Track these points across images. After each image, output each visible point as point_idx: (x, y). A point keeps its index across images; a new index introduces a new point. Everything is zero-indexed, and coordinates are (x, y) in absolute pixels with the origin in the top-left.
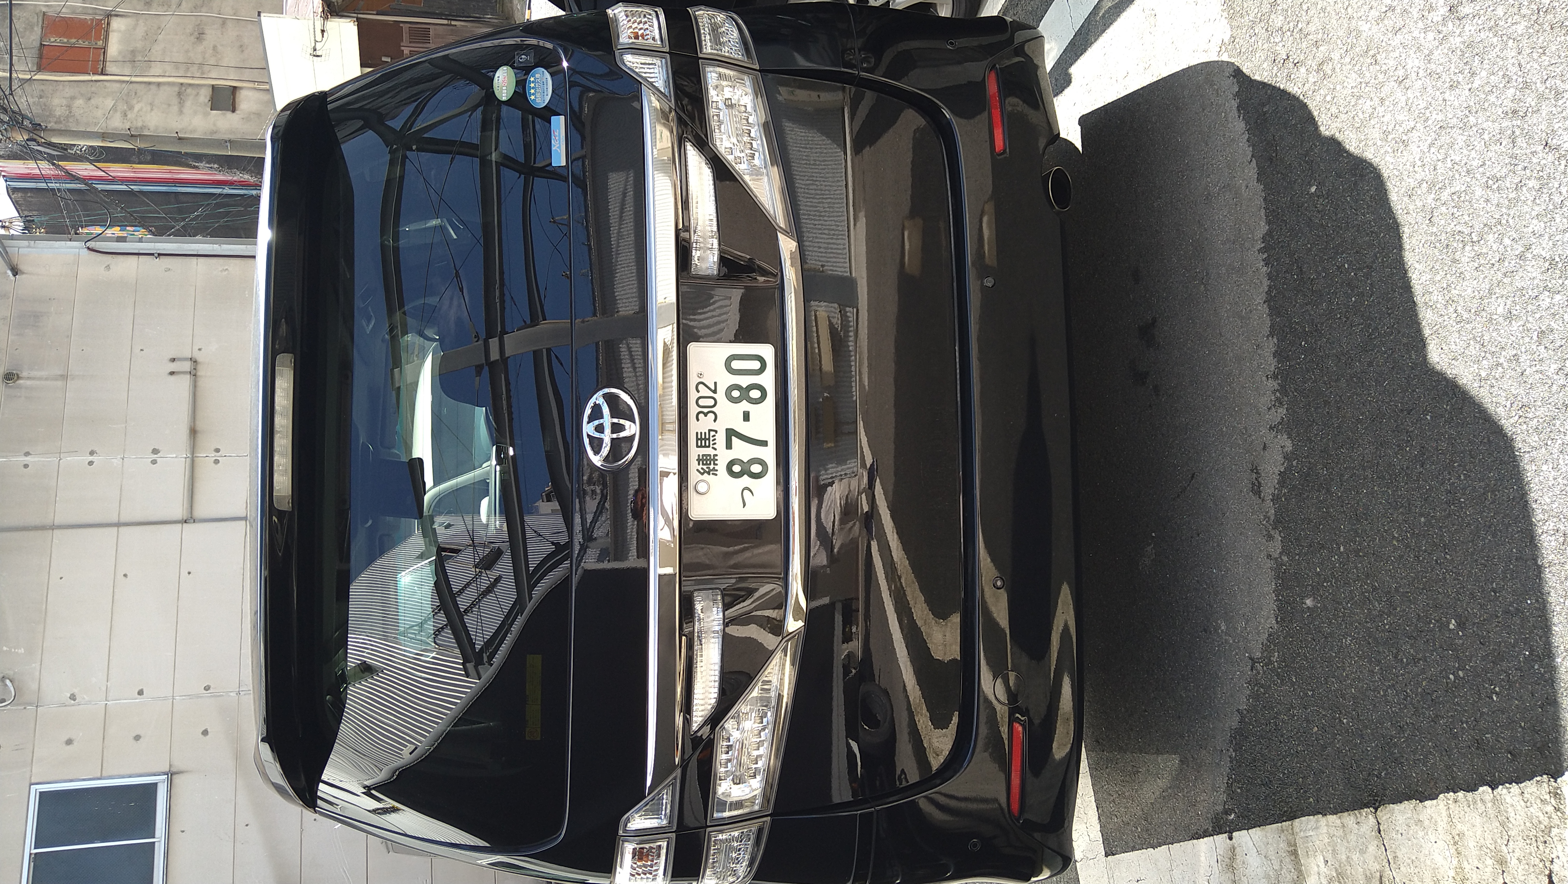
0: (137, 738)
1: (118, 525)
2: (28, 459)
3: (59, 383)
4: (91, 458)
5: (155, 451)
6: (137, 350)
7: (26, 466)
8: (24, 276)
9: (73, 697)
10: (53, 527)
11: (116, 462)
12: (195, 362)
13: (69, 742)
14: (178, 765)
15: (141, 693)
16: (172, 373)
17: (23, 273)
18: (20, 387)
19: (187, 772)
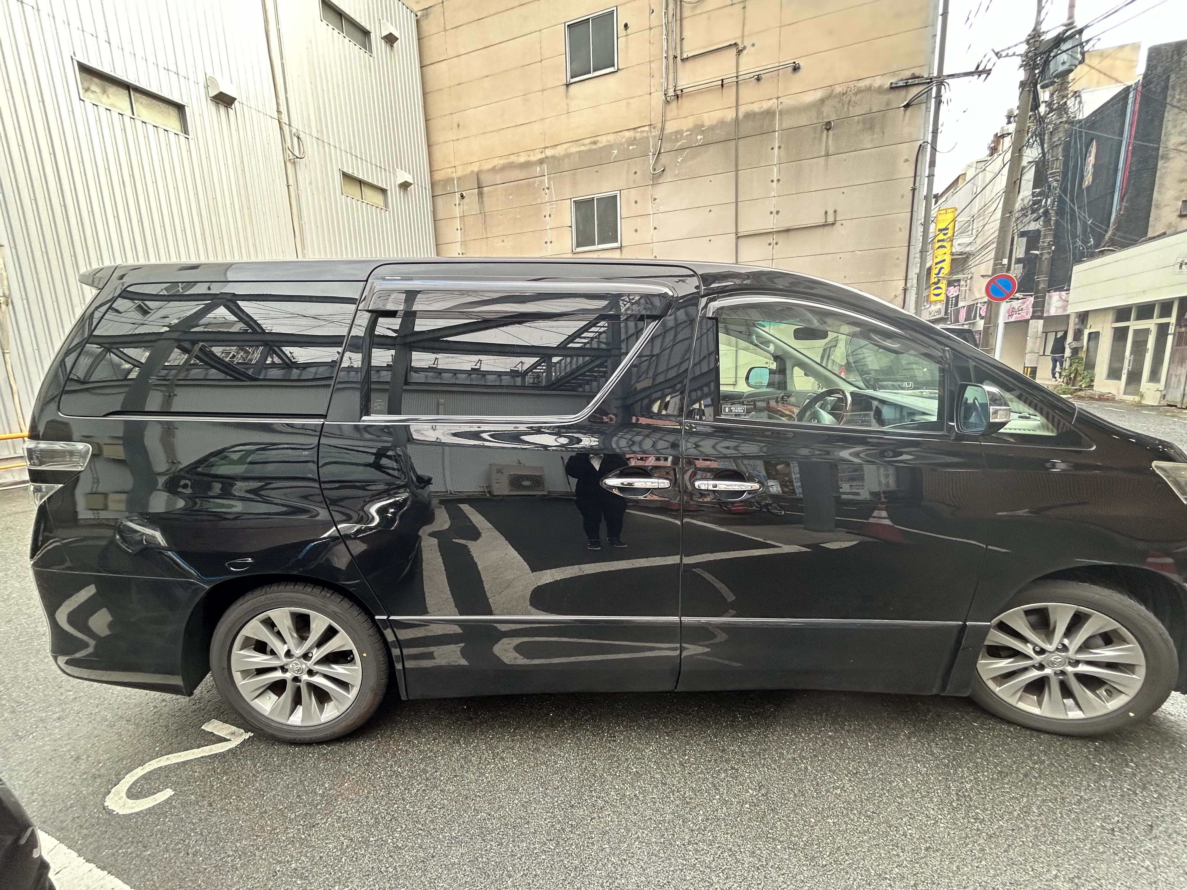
0: (636, 231)
1: (737, 202)
2: (776, 150)
3: (823, 153)
4: (775, 180)
5: (778, 212)
6: (843, 190)
7: (772, 149)
8: (903, 112)
9: (655, 199)
10: (737, 171)
11: (773, 194)
12: (833, 224)
13: (636, 202)
14: (624, 250)
15: (655, 228)
16: (826, 213)
17: (905, 111)
18: (822, 132)
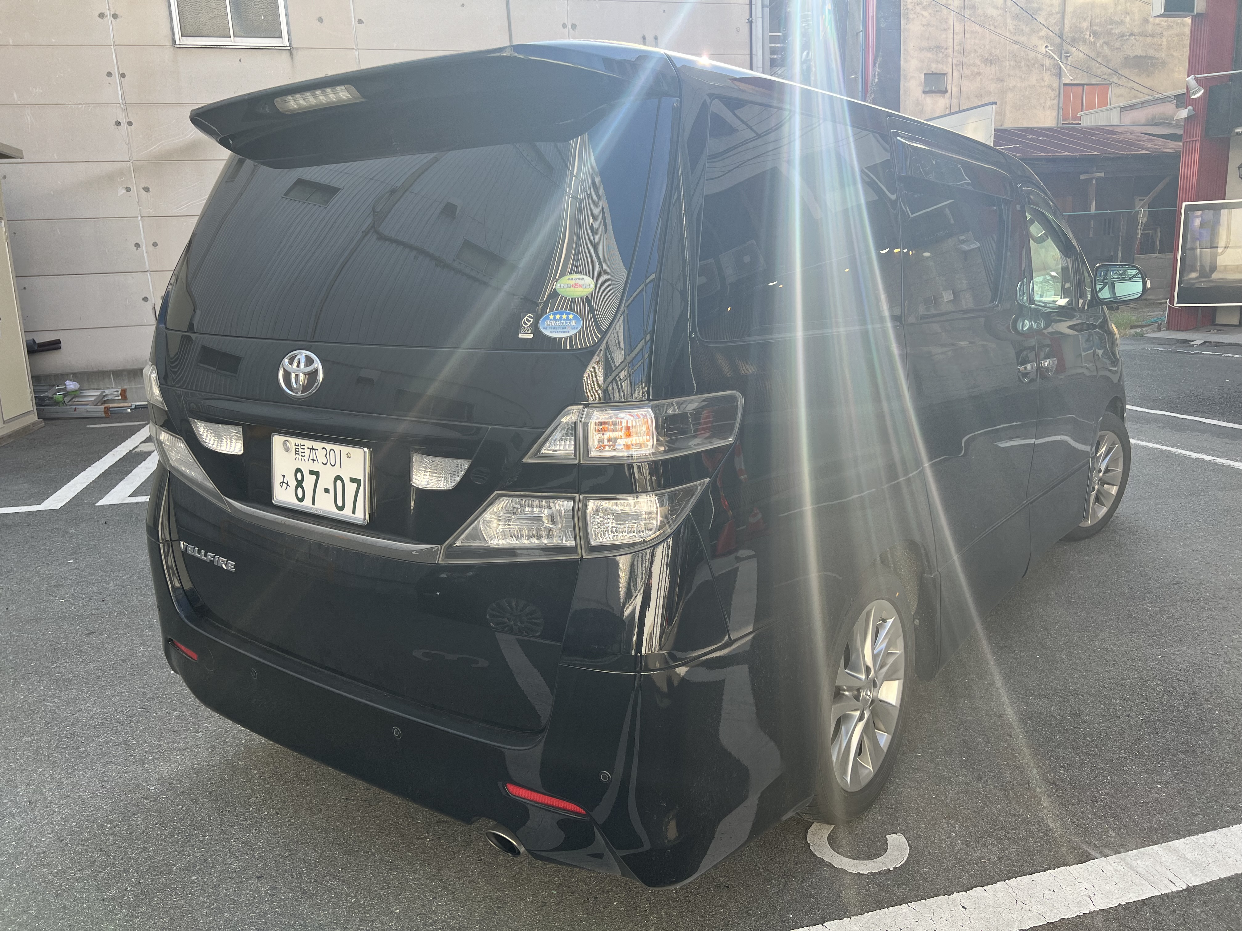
0: (320, 20)
14: (298, 55)
15: (360, 21)
19: (292, 62)
